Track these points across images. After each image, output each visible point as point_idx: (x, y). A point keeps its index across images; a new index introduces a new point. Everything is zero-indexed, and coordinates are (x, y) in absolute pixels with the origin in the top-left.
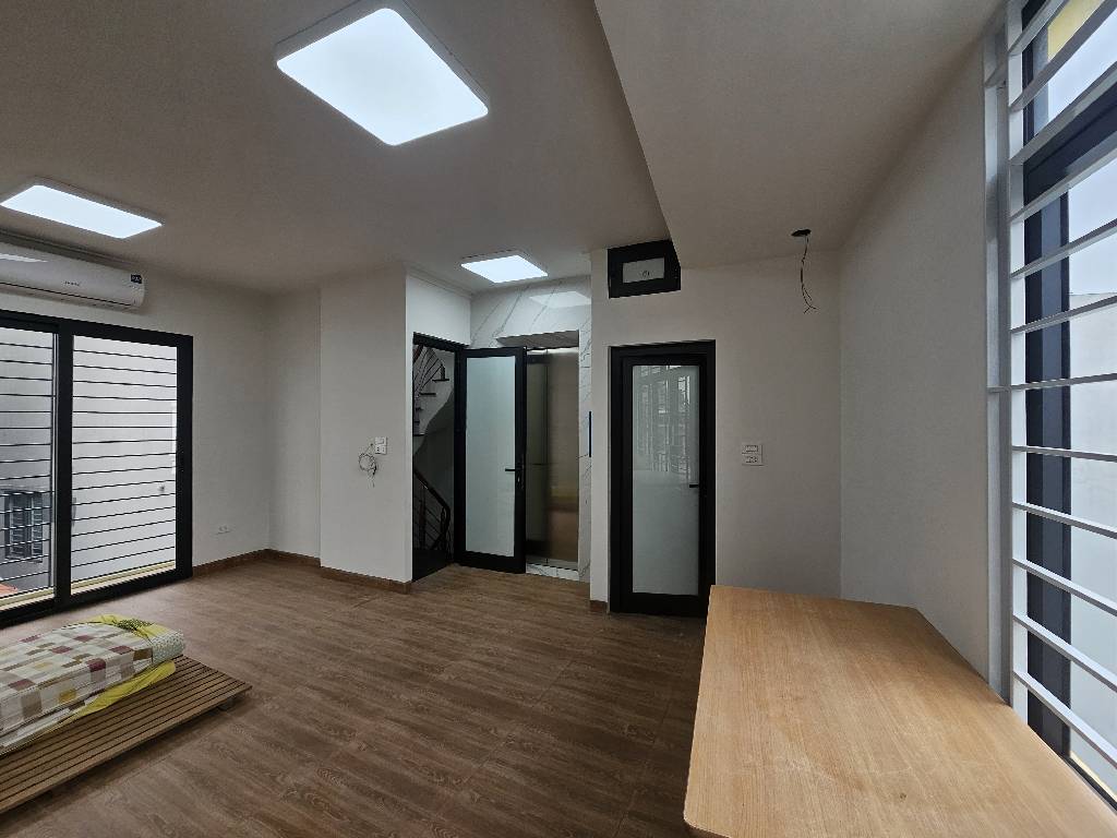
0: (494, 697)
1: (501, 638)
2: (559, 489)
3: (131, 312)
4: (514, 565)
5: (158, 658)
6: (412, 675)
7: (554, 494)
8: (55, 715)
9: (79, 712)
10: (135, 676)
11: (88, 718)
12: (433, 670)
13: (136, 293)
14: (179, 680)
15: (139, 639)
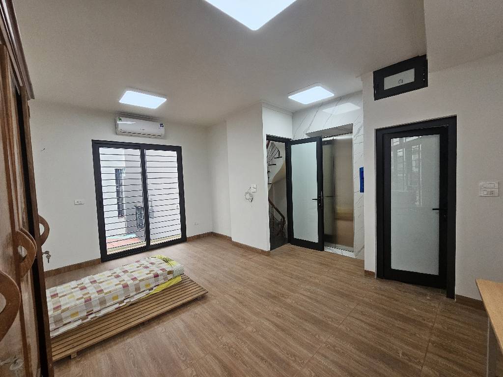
0: (315, 316)
1: (316, 285)
2: (341, 208)
3: (162, 138)
4: (319, 247)
5: (176, 274)
6: (274, 297)
7: (338, 212)
8: (144, 292)
9: (152, 292)
10: (169, 280)
11: (155, 295)
12: (283, 297)
13: (161, 131)
14: (183, 284)
15: (169, 266)
